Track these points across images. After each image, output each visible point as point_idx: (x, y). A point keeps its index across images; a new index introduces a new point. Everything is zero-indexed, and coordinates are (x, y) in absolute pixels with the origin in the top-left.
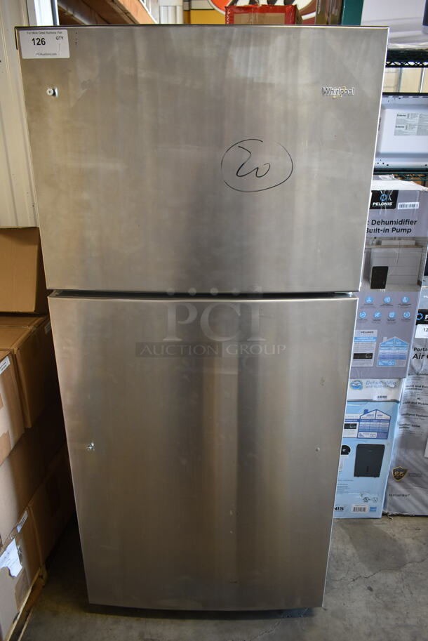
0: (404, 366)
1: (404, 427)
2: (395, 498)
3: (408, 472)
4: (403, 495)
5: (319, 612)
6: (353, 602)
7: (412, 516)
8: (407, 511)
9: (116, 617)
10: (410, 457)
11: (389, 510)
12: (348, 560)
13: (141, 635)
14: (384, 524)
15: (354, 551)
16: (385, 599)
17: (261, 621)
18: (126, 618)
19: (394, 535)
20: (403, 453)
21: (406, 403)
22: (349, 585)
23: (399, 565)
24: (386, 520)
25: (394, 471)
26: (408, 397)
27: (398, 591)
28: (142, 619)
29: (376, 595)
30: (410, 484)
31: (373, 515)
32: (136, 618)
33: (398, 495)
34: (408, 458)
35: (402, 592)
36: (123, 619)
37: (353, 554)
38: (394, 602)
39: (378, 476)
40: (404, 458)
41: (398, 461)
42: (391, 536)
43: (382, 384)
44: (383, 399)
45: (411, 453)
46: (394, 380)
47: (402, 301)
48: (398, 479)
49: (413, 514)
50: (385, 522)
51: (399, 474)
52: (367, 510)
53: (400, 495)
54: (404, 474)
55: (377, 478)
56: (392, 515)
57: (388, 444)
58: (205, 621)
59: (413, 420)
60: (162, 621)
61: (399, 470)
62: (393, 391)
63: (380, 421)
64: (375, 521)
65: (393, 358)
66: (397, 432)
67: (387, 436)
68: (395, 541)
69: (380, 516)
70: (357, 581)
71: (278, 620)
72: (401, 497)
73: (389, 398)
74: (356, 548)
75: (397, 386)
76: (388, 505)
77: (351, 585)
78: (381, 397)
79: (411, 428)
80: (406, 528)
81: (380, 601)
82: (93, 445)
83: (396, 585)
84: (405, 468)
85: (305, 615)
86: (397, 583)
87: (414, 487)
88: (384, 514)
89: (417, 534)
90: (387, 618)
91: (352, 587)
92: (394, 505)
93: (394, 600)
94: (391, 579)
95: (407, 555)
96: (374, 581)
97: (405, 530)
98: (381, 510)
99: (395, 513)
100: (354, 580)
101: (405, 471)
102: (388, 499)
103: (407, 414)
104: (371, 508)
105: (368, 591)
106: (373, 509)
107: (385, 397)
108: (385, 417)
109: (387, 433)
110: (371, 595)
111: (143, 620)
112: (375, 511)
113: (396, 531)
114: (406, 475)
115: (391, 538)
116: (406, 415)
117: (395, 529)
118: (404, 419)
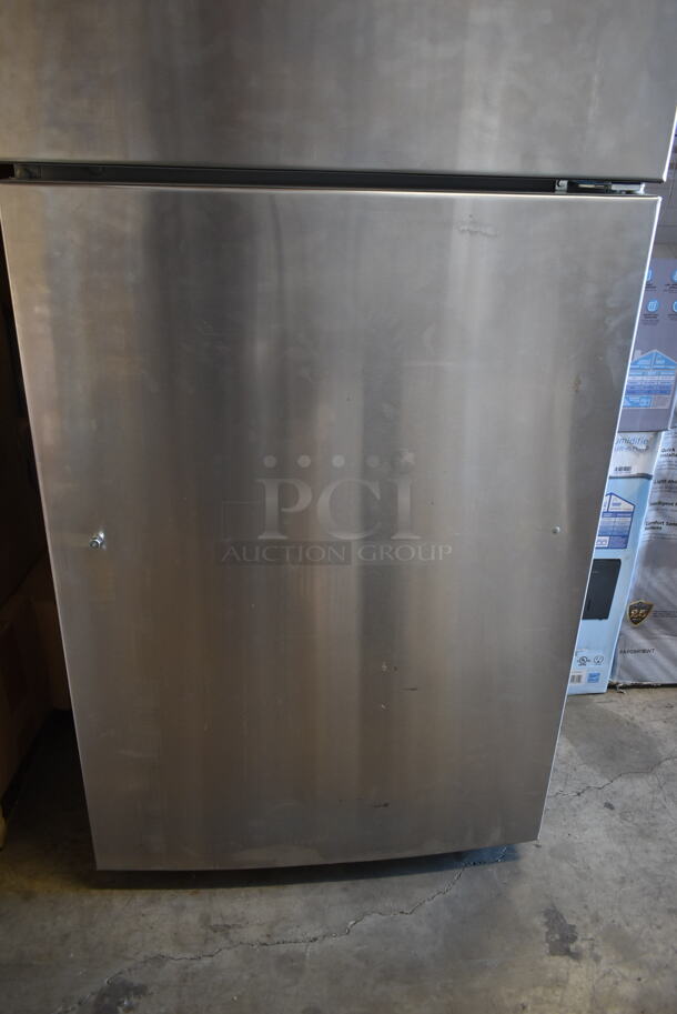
0: (666, 407)
1: (653, 526)
2: (630, 656)
3: (654, 608)
4: (644, 651)
5: (527, 850)
6: (585, 830)
7: (657, 687)
8: (649, 677)
9: (150, 891)
10: (660, 581)
11: (620, 677)
12: (564, 763)
13: (205, 920)
14: (611, 701)
15: (570, 747)
16: (636, 821)
17: (426, 875)
18: (172, 892)
19: (632, 719)
20: (648, 575)
21: (659, 482)
22: (572, 803)
23: (650, 765)
24: (614, 696)
25: (631, 608)
26: (664, 472)
27: (656, 806)
28: (202, 891)
29: (620, 814)
30: (656, 632)
31: (593, 688)
32: (191, 891)
33: (635, 652)
34: (655, 584)
35: (665, 807)
36: (166, 895)
37: (570, 752)
38: (653, 825)
39: (606, 617)
40: (649, 585)
41: (638, 591)
42: (628, 719)
43: (624, 445)
44: (624, 473)
45: (661, 573)
46: (646, 436)
47: (672, 280)
48: (636, 623)
49: (659, 682)
50: (614, 699)
51: (639, 614)
52: (584, 679)
53: (638, 651)
54: (647, 613)
55: (603, 621)
56: (626, 687)
57: (627, 558)
58: (323, 885)
59: (669, 513)
60: (243, 892)
61: (639, 606)
62: (642, 457)
63: (615, 514)
64: (596, 699)
65: (649, 392)
66: (643, 536)
67: (626, 543)
68: (635, 726)
69: (605, 690)
70: (584, 795)
71: (457, 872)
72: (641, 654)
73: (634, 472)
74: (572, 742)
75: (650, 447)
76: (618, 669)
77: (576, 801)
78: (620, 469)
79: (665, 529)
80: (650, 706)
81: (630, 825)
82: (102, 536)
83: (651, 797)
84: (649, 602)
85: (504, 858)
86: (653, 792)
87: (663, 636)
88: (611, 687)
89: (670, 714)
90: (647, 851)
91: (578, 806)
92: (629, 669)
93: (652, 821)
94: (640, 787)
95: (659, 748)
96: (614, 793)
97: (648, 709)
98: (606, 680)
99: (629, 682)
100: (579, 794)
101: (648, 608)
102: (620, 657)
103: (659, 503)
104: (591, 676)
105: (608, 810)
106: (593, 678)
107: (627, 469)
108: (625, 507)
109: (628, 536)
110: (613, 815)
111: (205, 893)
112: (597, 680)
113: (635, 711)
114: (651, 614)
115: (628, 723)
116: (659, 505)
117: (632, 707)
118: (653, 513)
